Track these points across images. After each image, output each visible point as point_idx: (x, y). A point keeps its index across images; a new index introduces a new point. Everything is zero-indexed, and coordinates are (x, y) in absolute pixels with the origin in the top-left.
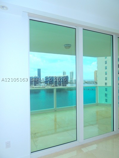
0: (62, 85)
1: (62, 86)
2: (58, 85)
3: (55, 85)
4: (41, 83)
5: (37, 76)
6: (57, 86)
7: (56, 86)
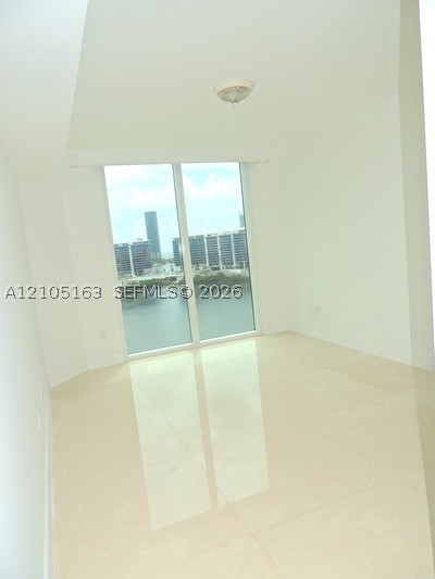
0: (235, 265)
1: (237, 268)
2: (221, 265)
3: (209, 268)
4: (163, 262)
5: (145, 239)
6: (218, 269)
7: (214, 269)
